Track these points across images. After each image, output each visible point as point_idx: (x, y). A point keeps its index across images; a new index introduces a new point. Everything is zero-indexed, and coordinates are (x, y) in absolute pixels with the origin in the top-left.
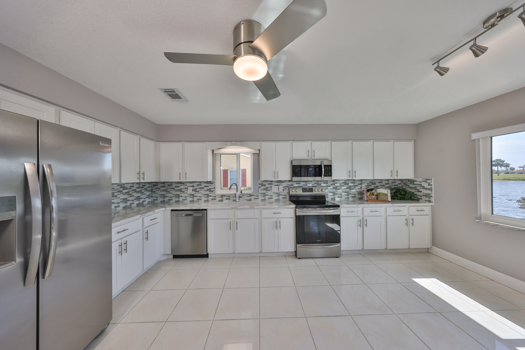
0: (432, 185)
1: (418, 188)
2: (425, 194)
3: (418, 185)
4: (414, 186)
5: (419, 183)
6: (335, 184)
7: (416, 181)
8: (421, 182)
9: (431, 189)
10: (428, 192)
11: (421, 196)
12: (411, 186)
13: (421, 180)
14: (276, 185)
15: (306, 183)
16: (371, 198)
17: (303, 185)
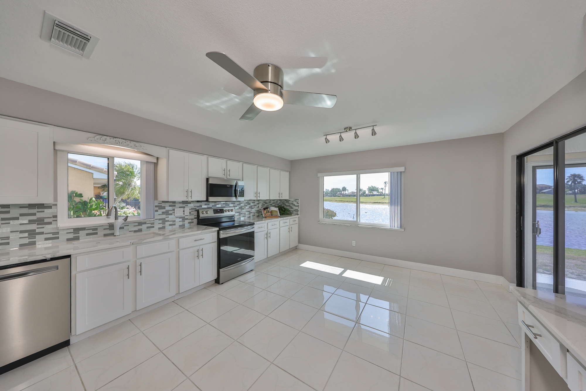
0: (299, 203)
1: (291, 206)
2: (295, 210)
3: (291, 203)
4: (288, 204)
5: (292, 202)
6: (241, 204)
7: (290, 201)
8: (293, 201)
9: (298, 206)
10: (297, 208)
11: (293, 211)
12: (287, 204)
13: (292, 200)
14: (180, 207)
15: (216, 204)
16: (268, 215)
17: (213, 206)
